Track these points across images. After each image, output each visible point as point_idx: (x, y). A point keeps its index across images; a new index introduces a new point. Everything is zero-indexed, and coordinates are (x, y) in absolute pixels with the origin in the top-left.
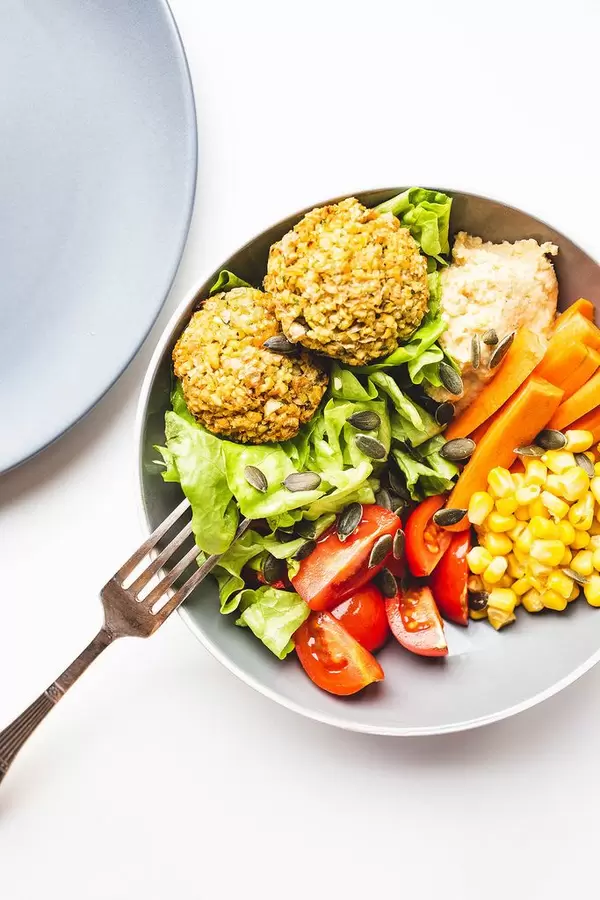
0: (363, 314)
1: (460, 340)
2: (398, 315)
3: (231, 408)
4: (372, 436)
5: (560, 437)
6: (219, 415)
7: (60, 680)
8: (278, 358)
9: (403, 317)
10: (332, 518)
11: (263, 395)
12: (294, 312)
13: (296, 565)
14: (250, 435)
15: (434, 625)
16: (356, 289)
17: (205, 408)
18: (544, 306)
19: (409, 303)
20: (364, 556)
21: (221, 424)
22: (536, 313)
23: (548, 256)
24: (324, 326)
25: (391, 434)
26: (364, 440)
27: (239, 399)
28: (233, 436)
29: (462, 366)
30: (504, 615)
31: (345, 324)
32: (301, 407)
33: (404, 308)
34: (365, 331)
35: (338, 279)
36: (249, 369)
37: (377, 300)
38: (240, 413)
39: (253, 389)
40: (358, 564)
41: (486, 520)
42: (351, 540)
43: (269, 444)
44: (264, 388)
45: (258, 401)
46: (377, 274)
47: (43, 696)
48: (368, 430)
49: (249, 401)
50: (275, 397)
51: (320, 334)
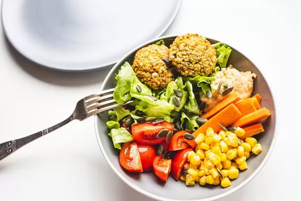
0: (193, 59)
1: (216, 84)
2: (202, 66)
3: (144, 68)
4: (179, 99)
5: (235, 128)
6: (140, 69)
7: (49, 129)
8: (164, 63)
9: (203, 68)
10: (154, 118)
11: (154, 69)
12: (174, 52)
13: (136, 122)
14: (145, 79)
15: (167, 167)
16: (194, 52)
17: (137, 65)
18: (246, 92)
19: (207, 66)
20: (157, 131)
21: (139, 72)
22: (243, 91)
23: (253, 78)
24: (180, 58)
25: (184, 105)
26: (176, 99)
27: (147, 67)
28: (140, 78)
29: (214, 91)
30: (191, 178)
31: (186, 60)
32: (163, 80)
33: (205, 65)
34: (191, 65)
35: (190, 47)
36: (155, 61)
37: (199, 58)
38: (146, 71)
39: (152, 66)
40: (154, 133)
41: (200, 143)
42: (156, 125)
43: (148, 86)
44: (155, 68)
45: (152, 70)
46: (201, 52)
47: (41, 132)
48: (178, 97)
49: (150, 69)
50: (157, 72)
51: (178, 59)
